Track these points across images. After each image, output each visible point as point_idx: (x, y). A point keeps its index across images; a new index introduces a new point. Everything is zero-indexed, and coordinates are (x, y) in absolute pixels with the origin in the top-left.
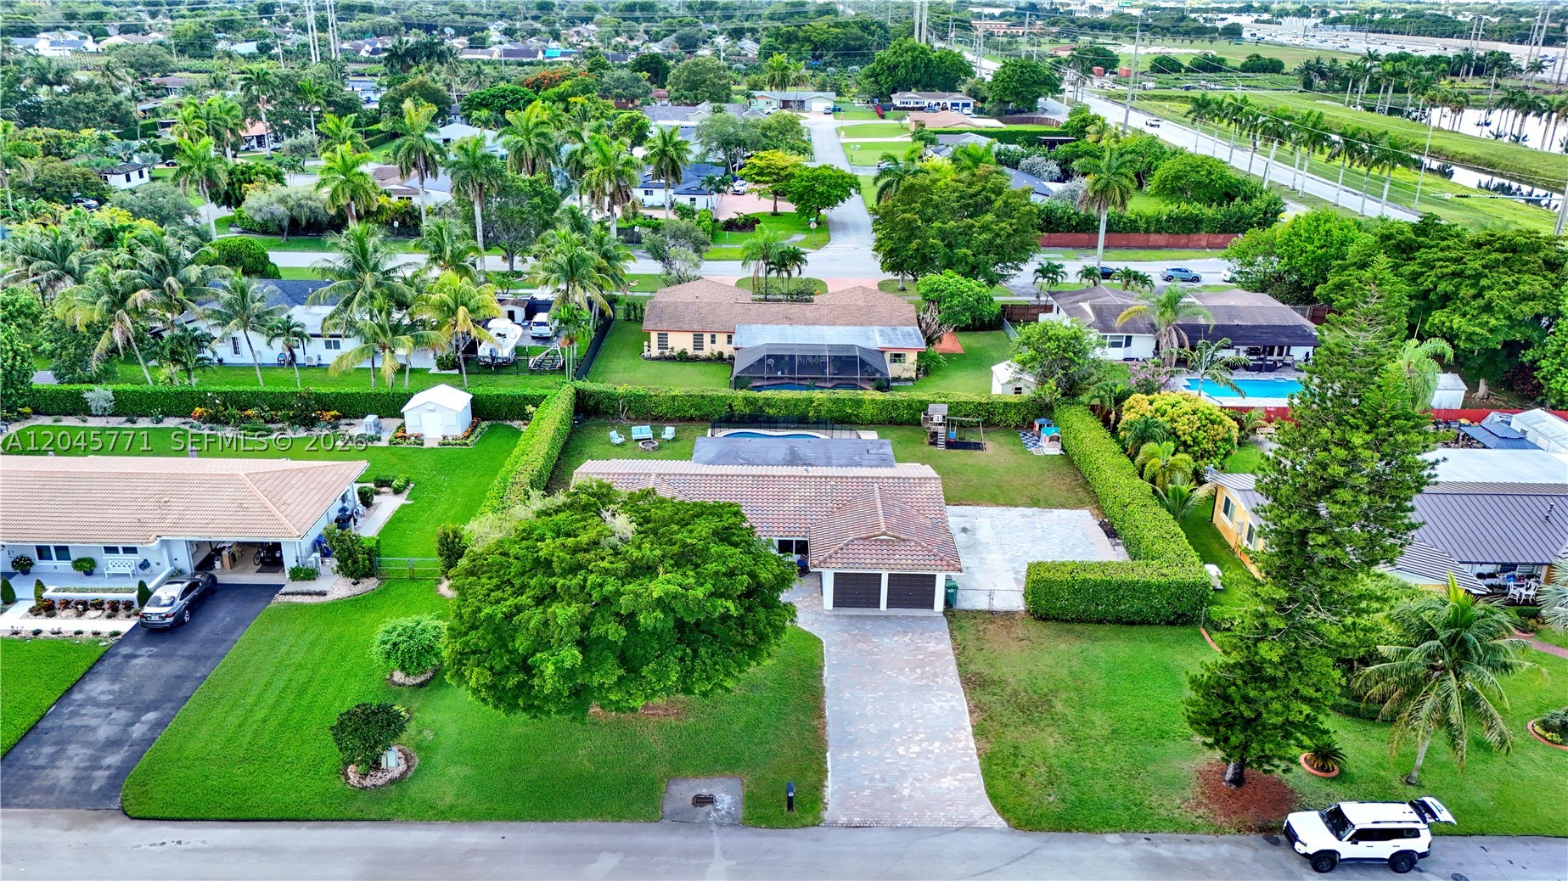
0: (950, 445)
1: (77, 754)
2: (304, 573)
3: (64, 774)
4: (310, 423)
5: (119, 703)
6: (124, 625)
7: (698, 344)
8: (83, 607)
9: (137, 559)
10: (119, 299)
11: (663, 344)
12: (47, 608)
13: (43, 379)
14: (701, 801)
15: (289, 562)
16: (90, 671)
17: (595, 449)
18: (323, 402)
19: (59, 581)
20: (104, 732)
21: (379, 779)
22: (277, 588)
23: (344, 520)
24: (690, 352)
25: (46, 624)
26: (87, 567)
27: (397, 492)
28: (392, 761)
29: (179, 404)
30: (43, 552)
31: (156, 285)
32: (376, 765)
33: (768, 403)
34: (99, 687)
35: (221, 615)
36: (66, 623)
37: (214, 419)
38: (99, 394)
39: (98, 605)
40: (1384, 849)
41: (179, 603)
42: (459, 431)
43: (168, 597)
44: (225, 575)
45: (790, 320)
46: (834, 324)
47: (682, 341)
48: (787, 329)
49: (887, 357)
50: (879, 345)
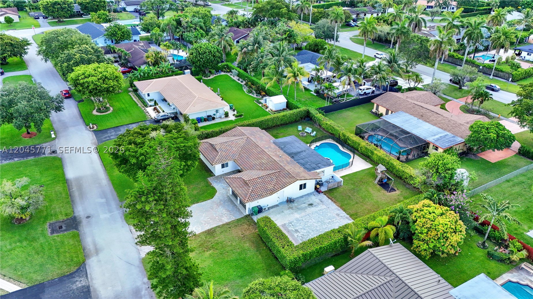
1: (112, 134)
3: (106, 135)
11: (377, 109)
12: (155, 109)
23: (209, 117)
27: (237, 116)
41: (160, 118)
42: (274, 109)
43: (160, 115)
45: (422, 117)
46: (435, 125)
47: (382, 110)
48: (414, 120)
49: (431, 146)
50: (430, 139)
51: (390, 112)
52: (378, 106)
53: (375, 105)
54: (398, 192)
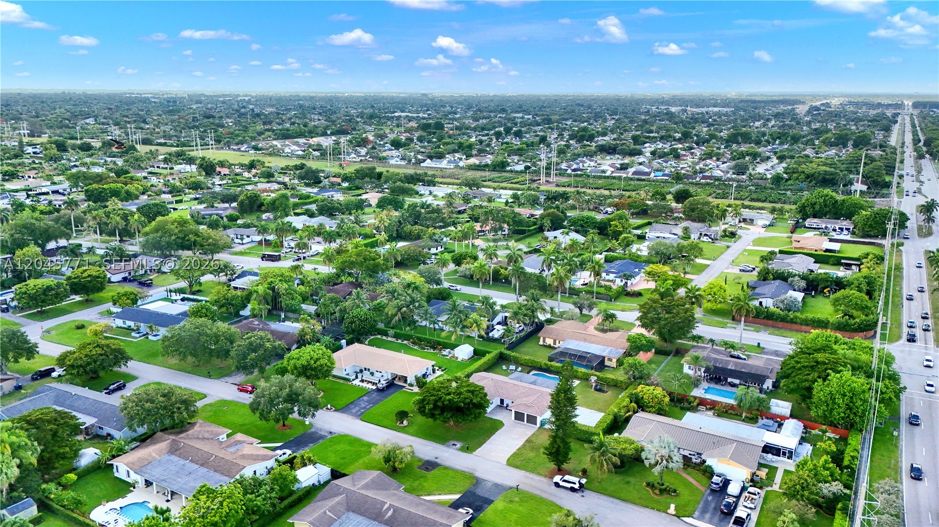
0: (596, 390)
1: (357, 408)
2: (411, 385)
3: (354, 411)
4: (434, 349)
5: (367, 401)
6: (374, 387)
7: (555, 343)
8: (369, 382)
9: (381, 374)
10: (400, 309)
11: (544, 341)
12: (362, 381)
13: (381, 326)
14: (454, 445)
15: (408, 382)
16: (364, 395)
17: (497, 370)
18: (439, 343)
19: (366, 376)
20: (363, 406)
21: (402, 425)
22: (404, 387)
23: (424, 376)
24: (552, 345)
25: (361, 384)
26: (372, 374)
27: (442, 371)
28: (405, 423)
29: (407, 337)
30: (365, 369)
31: (408, 306)
32: (402, 423)
33: (551, 366)
34: (365, 398)
35: (392, 390)
36: (365, 385)
37: (414, 343)
38: (391, 332)
39: (371, 382)
40: (569, 485)
41: (385, 385)
42: (467, 358)
43: (383, 383)
44: (396, 382)
45: (585, 340)
46: (598, 344)
47: (549, 341)
48: (582, 343)
49: (606, 359)
50: (604, 354)
51: (557, 341)
52: (544, 339)
53: (542, 338)
54: (609, 393)
